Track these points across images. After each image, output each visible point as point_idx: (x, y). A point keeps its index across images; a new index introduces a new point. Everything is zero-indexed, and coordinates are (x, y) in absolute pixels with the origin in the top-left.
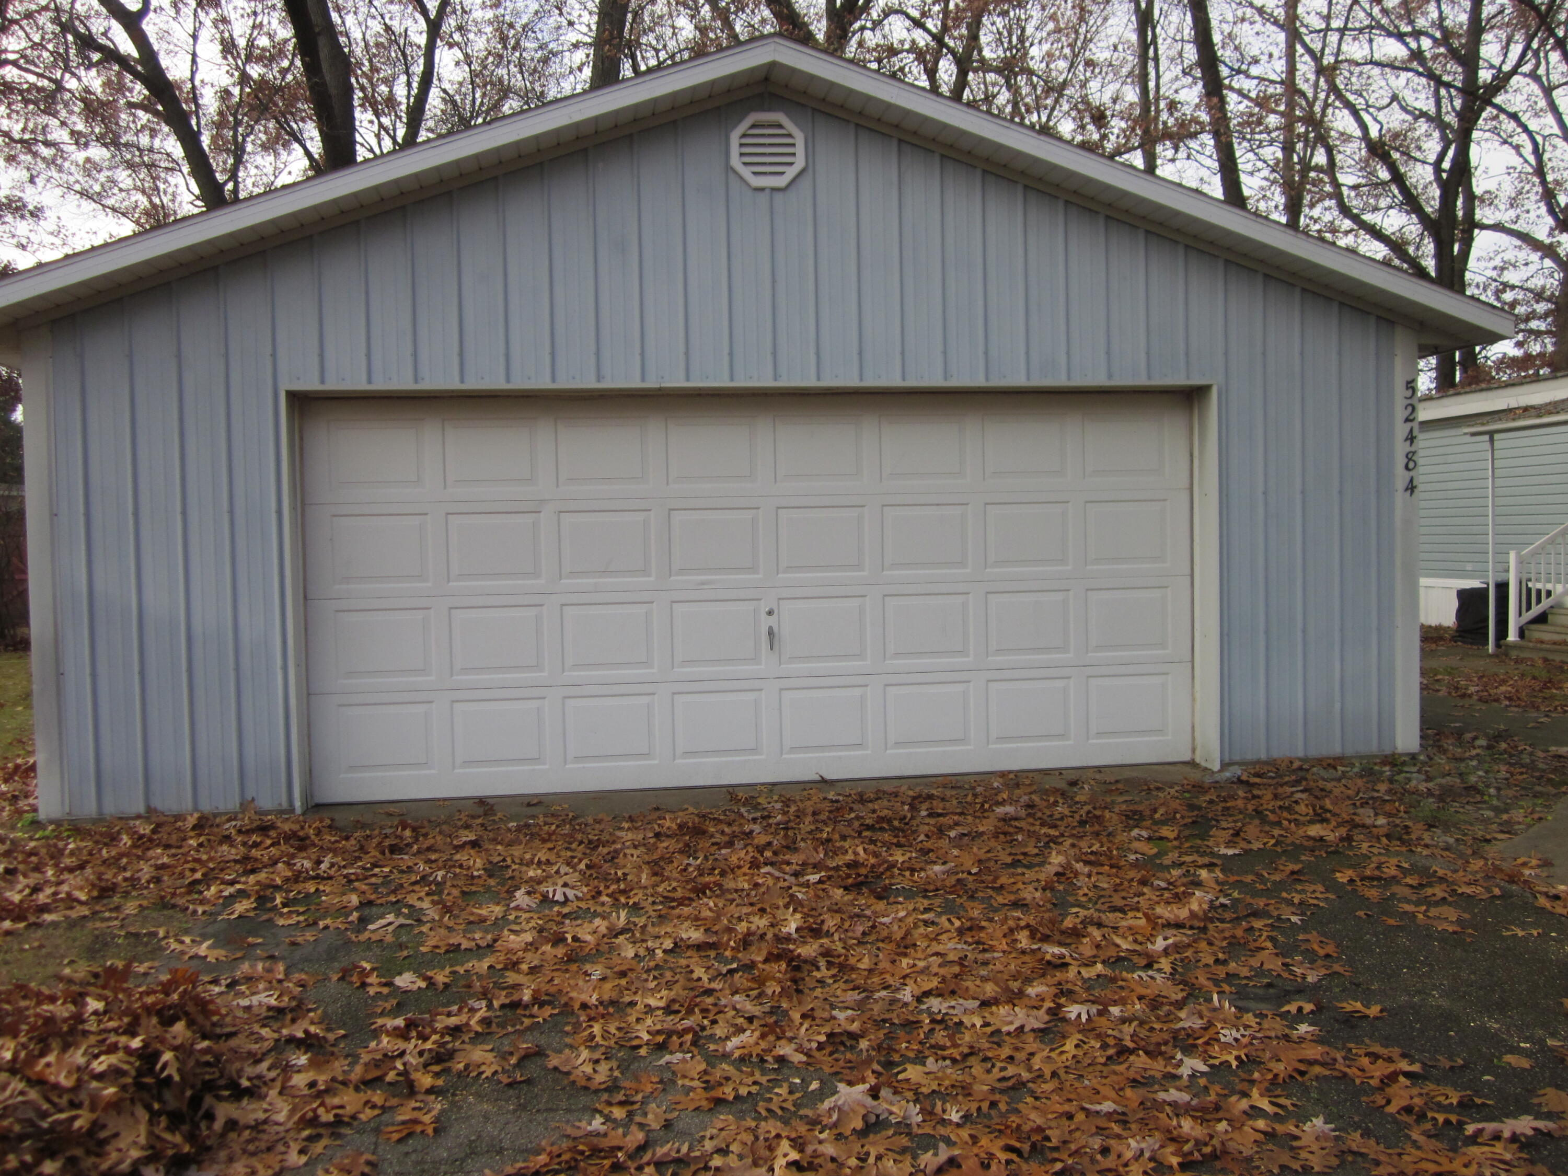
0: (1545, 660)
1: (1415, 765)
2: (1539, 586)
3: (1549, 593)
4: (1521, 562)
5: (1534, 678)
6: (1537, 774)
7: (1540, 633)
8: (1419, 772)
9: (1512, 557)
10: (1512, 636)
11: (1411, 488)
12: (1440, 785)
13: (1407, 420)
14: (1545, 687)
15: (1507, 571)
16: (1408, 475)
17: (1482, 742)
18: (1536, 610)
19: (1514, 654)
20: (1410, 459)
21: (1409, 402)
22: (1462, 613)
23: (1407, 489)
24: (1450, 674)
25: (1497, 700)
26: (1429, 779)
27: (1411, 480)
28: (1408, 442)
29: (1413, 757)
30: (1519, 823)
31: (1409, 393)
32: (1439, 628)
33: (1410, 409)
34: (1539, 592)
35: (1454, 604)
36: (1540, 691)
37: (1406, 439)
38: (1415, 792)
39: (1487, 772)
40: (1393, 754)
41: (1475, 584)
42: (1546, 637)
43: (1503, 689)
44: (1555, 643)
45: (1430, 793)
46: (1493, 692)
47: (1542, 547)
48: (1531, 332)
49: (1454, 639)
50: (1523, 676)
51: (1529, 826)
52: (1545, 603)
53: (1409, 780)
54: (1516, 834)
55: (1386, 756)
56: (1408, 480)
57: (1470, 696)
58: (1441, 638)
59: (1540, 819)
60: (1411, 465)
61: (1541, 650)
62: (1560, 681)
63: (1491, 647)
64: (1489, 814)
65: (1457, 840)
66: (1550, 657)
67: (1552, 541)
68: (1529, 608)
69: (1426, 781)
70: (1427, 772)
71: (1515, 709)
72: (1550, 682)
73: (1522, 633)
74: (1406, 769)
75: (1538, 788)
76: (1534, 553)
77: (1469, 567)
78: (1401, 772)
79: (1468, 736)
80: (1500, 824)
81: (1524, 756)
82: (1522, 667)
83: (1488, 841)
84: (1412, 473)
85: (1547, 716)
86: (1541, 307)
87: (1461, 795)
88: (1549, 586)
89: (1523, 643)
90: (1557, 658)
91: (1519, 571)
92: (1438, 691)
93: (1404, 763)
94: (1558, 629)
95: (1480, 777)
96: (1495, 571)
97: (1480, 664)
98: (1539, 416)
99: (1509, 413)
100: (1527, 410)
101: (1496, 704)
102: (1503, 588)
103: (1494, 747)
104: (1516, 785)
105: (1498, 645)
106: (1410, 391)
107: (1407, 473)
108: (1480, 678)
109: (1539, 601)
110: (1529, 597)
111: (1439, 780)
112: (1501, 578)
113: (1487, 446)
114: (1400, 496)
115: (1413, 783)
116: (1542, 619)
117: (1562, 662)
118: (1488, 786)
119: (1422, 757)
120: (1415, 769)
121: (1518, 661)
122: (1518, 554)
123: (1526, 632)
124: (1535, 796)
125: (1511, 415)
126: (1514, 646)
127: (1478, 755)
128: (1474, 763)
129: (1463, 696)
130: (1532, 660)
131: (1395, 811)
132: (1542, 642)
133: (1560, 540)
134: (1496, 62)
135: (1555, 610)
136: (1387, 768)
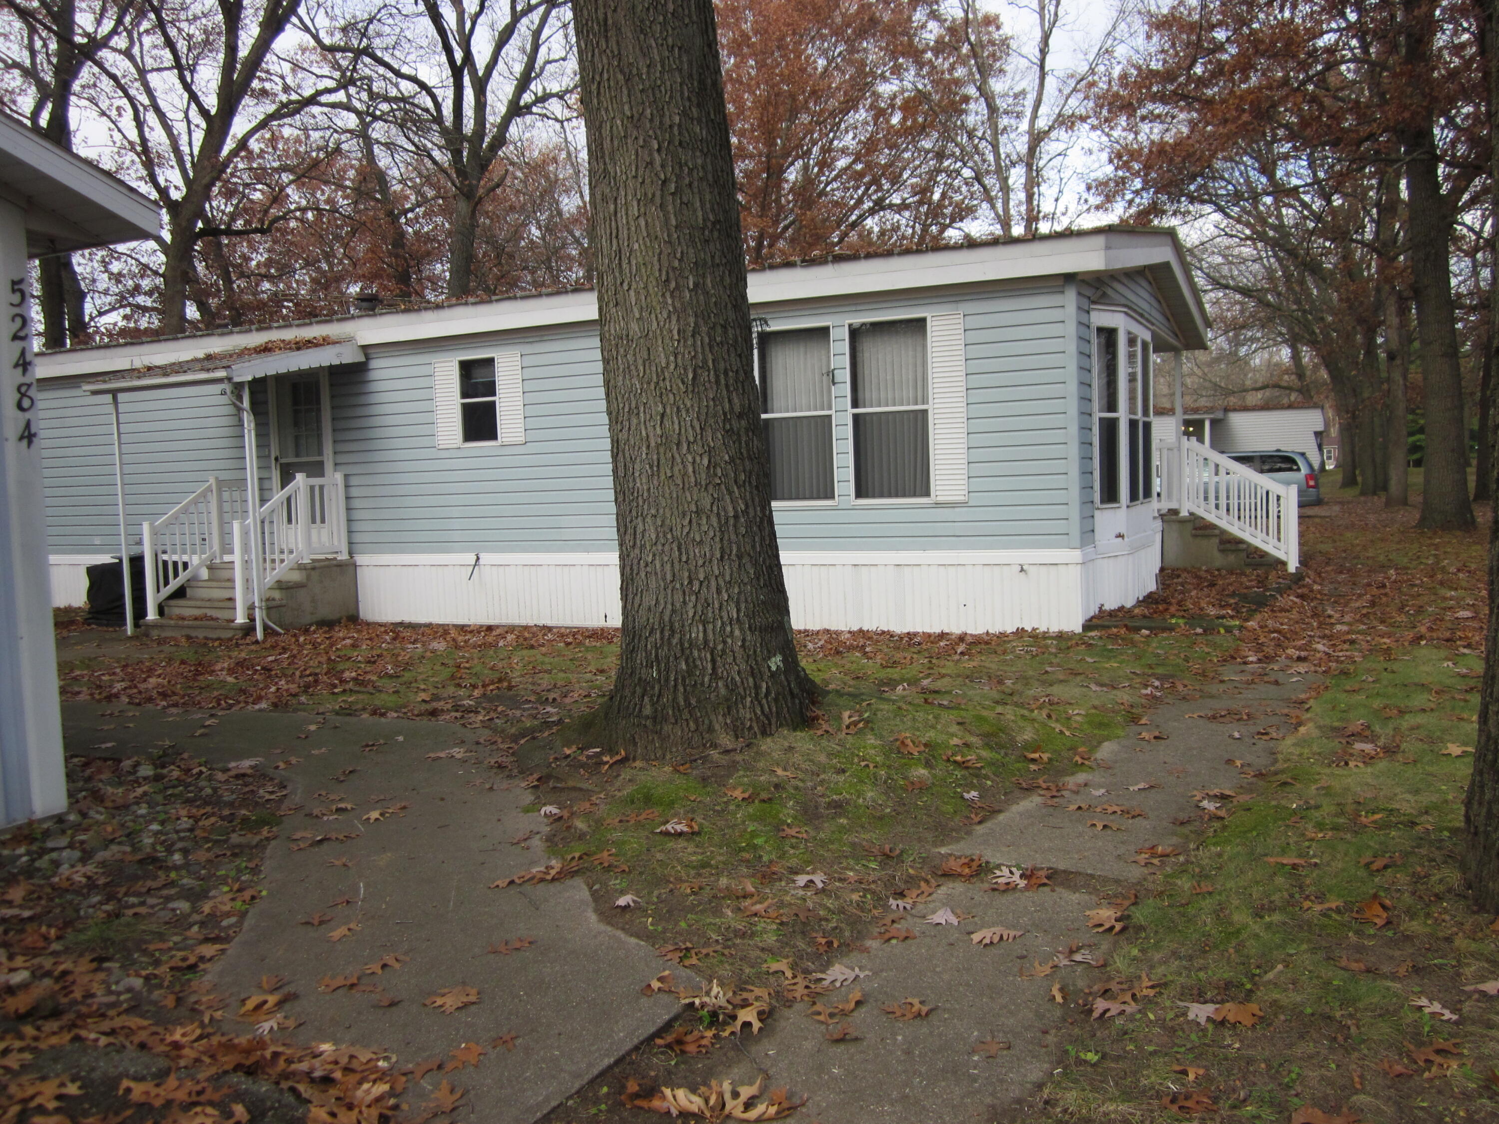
0: (189, 637)
1: (63, 832)
2: (175, 558)
3: (186, 566)
4: (155, 533)
5: (183, 662)
6: (226, 812)
7: (181, 609)
8: (71, 846)
9: (146, 528)
10: (152, 615)
11: (28, 436)
12: (103, 864)
13: (16, 337)
14: (198, 673)
15: (140, 543)
16: (22, 417)
17: (146, 770)
18: (174, 584)
19: (155, 634)
20: (23, 395)
21: (17, 310)
22: (92, 592)
23: (21, 438)
24: (88, 667)
25: (150, 699)
26: (86, 856)
27: (28, 425)
28: (20, 370)
29: (60, 819)
30: (228, 915)
31: (16, 298)
32: (68, 610)
33: (19, 321)
34: (175, 564)
35: (84, 583)
36: (195, 680)
37: (16, 366)
38: (71, 888)
39: (162, 823)
40: (31, 823)
41: (106, 559)
42: (187, 612)
43: (153, 681)
44: (196, 619)
45: (91, 884)
46: (142, 686)
47: (176, 517)
48: (138, 306)
49: (87, 622)
50: (170, 660)
51: (243, 915)
52: (183, 577)
53: (57, 864)
54: (227, 940)
55: (20, 828)
56: (22, 425)
57: (117, 696)
58: (72, 622)
59: (253, 898)
60: (26, 403)
61: (183, 627)
62: (210, 664)
63: (129, 629)
64: (183, 906)
65: (147, 978)
66: (193, 633)
67: (185, 511)
68: (166, 583)
69: (84, 860)
70: (82, 842)
71: (174, 710)
72: (200, 664)
73: (161, 610)
74: (50, 844)
75: (235, 838)
76: (169, 524)
77: (97, 541)
78: (43, 852)
79: (127, 764)
80: (202, 924)
81: (203, 783)
82: (166, 648)
83: (192, 968)
84: (27, 415)
85: (212, 716)
86: (146, 283)
87: (135, 878)
88: (185, 558)
89: (164, 621)
90: (201, 634)
91: (154, 544)
92: (79, 693)
93: (47, 834)
94: (199, 603)
95: (156, 833)
96: (128, 545)
97: (121, 650)
98: (166, 375)
99: (132, 372)
100: (150, 370)
101: (150, 706)
102: (137, 562)
103: (163, 777)
104: (207, 840)
105: (136, 625)
106: (18, 295)
107: (20, 413)
108: (125, 666)
109: (176, 575)
110: (165, 571)
111: (101, 855)
112: (135, 551)
113: (111, 409)
114: (13, 448)
115: (65, 870)
116: (180, 593)
117: (206, 638)
118: (170, 851)
119: (72, 817)
120: (63, 842)
121: (161, 642)
122: (151, 525)
123: (166, 609)
124: (235, 855)
125: (136, 374)
126: (155, 625)
127: (145, 794)
128: (143, 810)
129: (110, 698)
130: (175, 639)
131: (41, 944)
132: (183, 619)
133: (192, 509)
134: (90, 29)
135: (193, 583)
136: (22, 850)
